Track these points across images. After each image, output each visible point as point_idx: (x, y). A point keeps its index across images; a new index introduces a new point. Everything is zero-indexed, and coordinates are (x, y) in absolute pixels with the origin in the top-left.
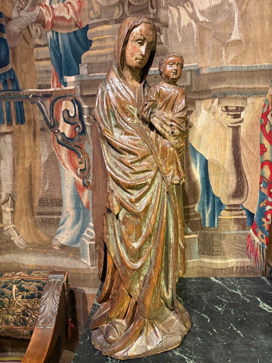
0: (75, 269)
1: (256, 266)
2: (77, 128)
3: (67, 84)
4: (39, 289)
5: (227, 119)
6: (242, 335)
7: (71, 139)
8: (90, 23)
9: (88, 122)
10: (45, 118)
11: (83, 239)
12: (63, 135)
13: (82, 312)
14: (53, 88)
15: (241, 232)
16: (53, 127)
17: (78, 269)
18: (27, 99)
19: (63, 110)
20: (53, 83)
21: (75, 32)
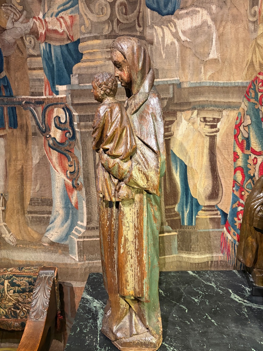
0: (64, 264)
1: (229, 261)
2: (68, 134)
3: (59, 93)
4: (30, 283)
5: (205, 128)
6: (215, 324)
7: (62, 144)
8: (81, 37)
9: (78, 128)
10: (37, 124)
11: (71, 236)
12: (54, 139)
13: (69, 304)
14: (45, 95)
15: (216, 230)
16: (44, 132)
17: (66, 264)
18: (20, 105)
19: (54, 116)
20: (45, 91)
21: (67, 45)
